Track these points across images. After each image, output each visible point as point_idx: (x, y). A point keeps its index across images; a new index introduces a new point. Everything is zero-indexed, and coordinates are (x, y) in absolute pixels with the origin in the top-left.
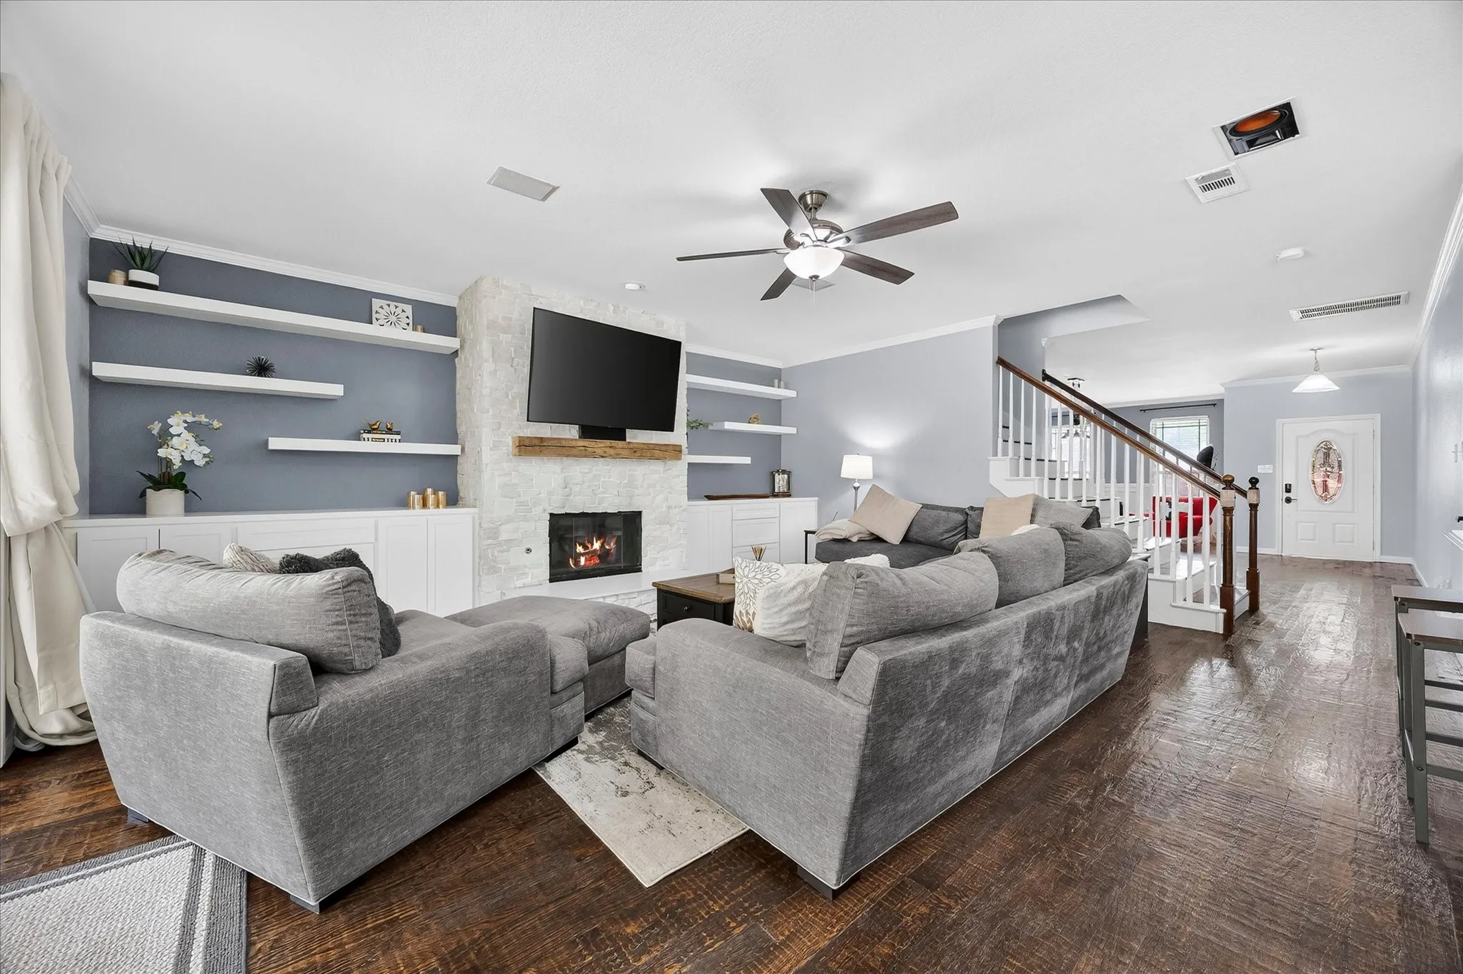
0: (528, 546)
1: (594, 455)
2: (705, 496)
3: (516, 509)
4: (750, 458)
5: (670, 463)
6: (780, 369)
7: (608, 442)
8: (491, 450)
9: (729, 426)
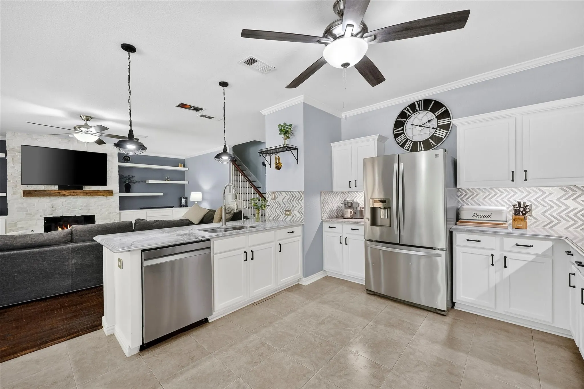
0: (32, 229)
1: (64, 195)
2: (140, 208)
3: (25, 216)
4: (163, 193)
5: (109, 197)
6: (185, 159)
7: (72, 191)
8: (12, 195)
9: (151, 182)
